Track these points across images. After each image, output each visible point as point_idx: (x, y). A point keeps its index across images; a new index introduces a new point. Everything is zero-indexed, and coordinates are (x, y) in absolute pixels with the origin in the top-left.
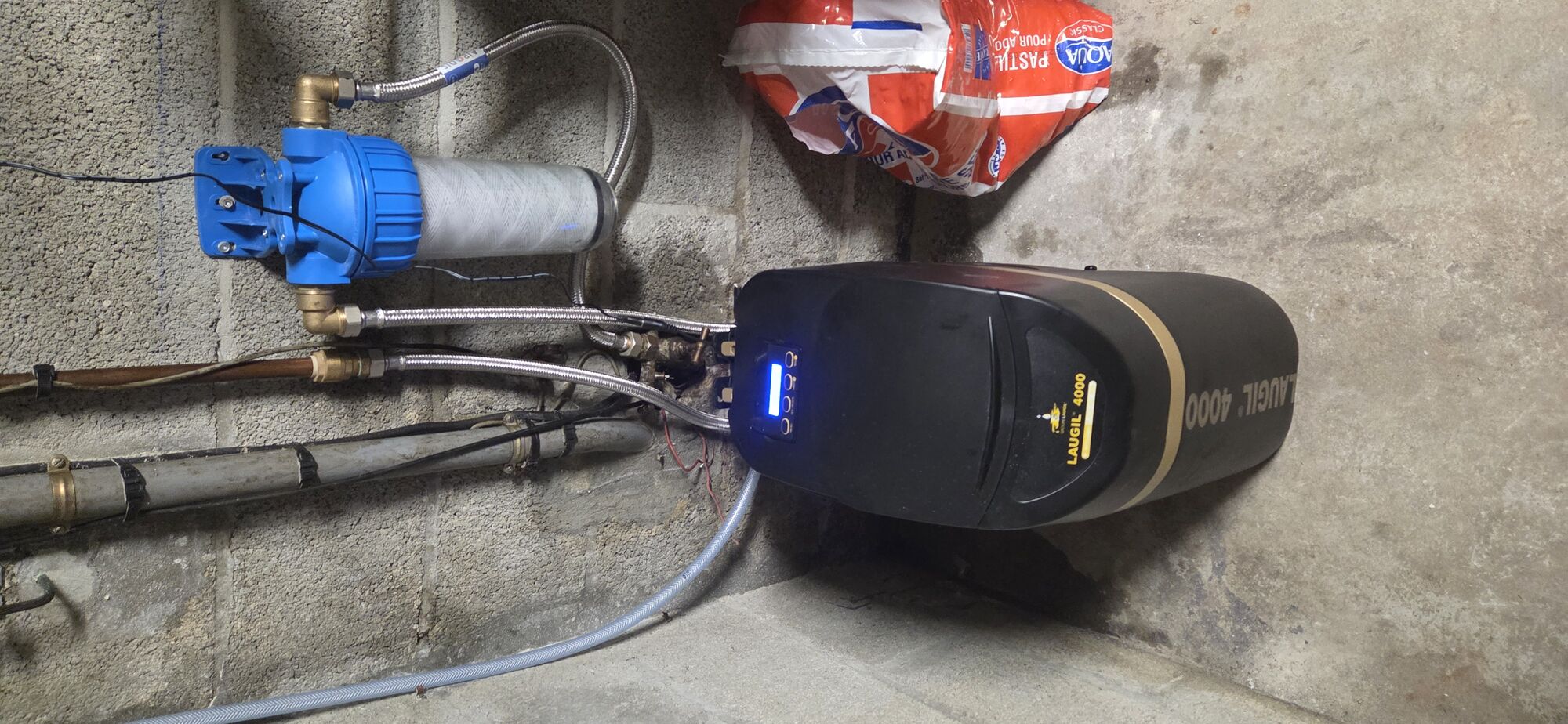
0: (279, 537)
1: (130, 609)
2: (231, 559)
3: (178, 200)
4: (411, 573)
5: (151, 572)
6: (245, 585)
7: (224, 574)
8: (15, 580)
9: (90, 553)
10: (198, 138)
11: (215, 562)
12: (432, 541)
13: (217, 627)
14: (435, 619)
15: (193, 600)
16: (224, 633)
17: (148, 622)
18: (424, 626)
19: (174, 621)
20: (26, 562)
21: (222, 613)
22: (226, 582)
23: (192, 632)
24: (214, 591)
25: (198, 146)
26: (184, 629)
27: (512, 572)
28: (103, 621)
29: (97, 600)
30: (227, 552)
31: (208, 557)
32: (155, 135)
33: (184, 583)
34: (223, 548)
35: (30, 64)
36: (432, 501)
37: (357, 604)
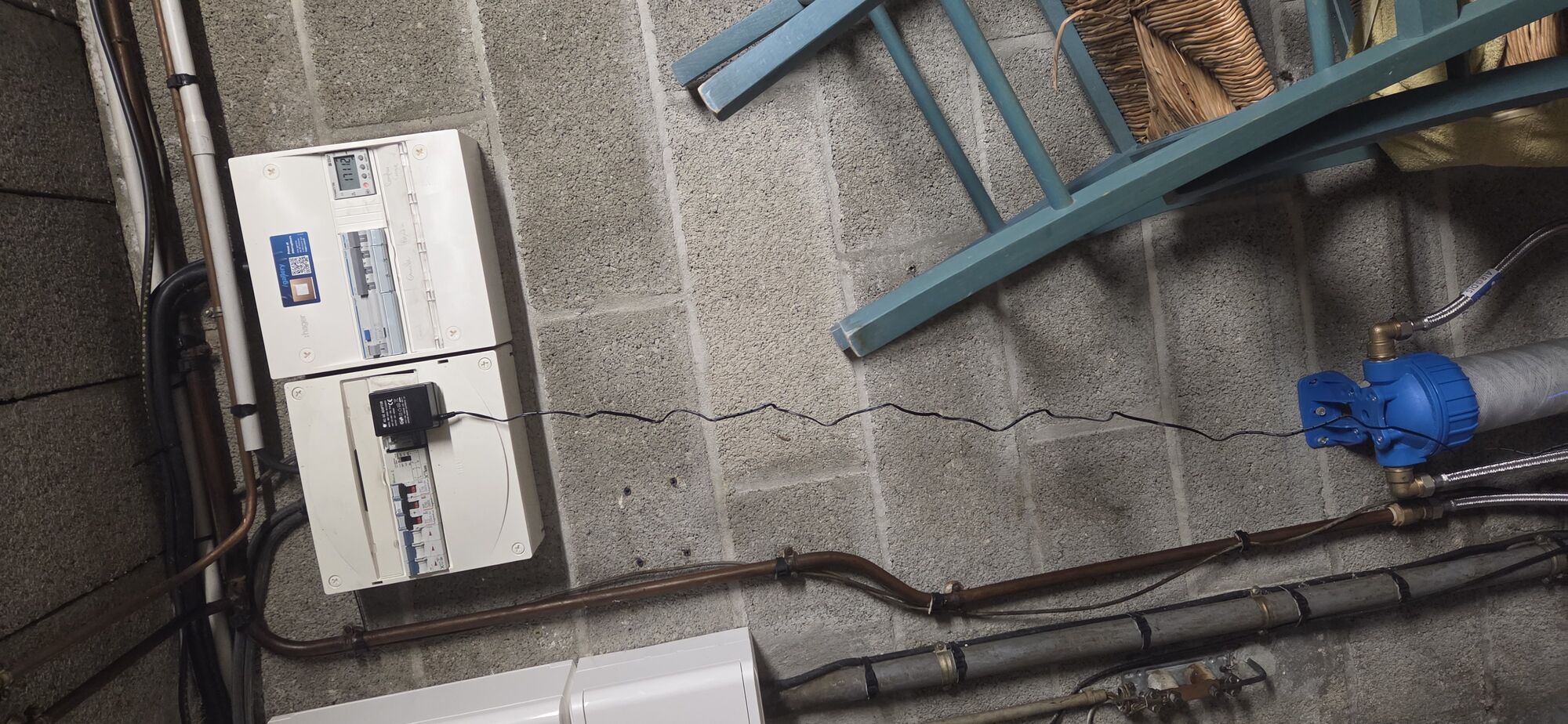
0: (1379, 634)
1: (1298, 681)
2: (1351, 649)
3: (1291, 415)
4: (1474, 660)
5: (1306, 658)
6: (1363, 667)
7: (1348, 659)
8: (1236, 662)
9: (1272, 644)
10: (1298, 373)
11: (1341, 651)
12: (1487, 636)
13: (1350, 694)
14: (1497, 696)
15: (1332, 677)
16: (1353, 700)
17: (1308, 690)
18: (1489, 702)
19: (1323, 690)
20: (1239, 650)
21: (1351, 686)
22: (1351, 665)
23: (1334, 697)
24: (1344, 671)
25: (1298, 378)
26: (1330, 695)
27: (1554, 661)
28: (1284, 687)
29: (1279, 675)
30: (1348, 644)
31: (1337, 647)
32: (1274, 377)
33: (1326, 665)
34: (1345, 642)
35: (1207, 352)
36: (1483, 605)
37: (1438, 682)
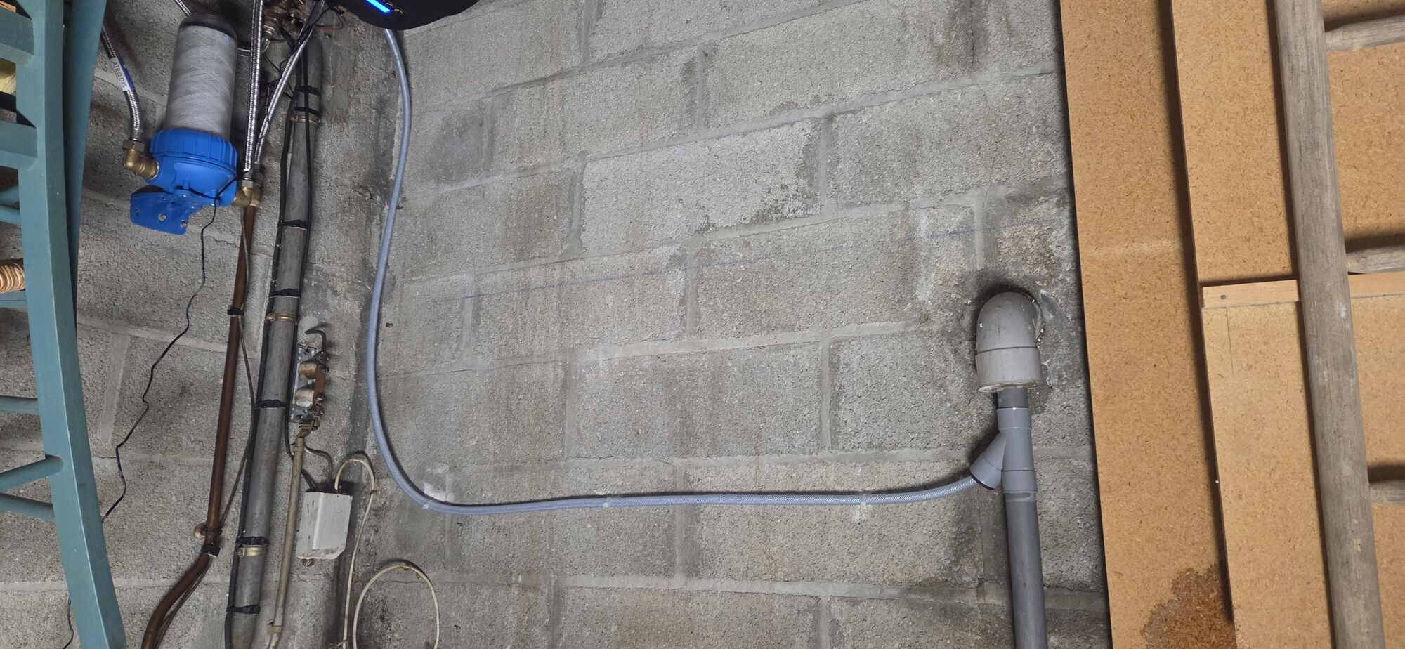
0: (314, 243)
1: (326, 306)
2: (318, 264)
3: (155, 238)
4: (345, 192)
5: (314, 295)
6: (329, 262)
7: (323, 269)
8: (305, 343)
9: (302, 315)
10: (125, 219)
11: (317, 271)
12: (334, 177)
13: (341, 277)
14: (366, 189)
15: (330, 283)
16: (345, 276)
17: (332, 301)
18: (368, 194)
19: (335, 293)
20: (298, 337)
21: (337, 274)
22: (326, 269)
23: (341, 287)
24: (328, 275)
25: (129, 221)
26: (338, 289)
27: (358, 145)
28: (327, 317)
29: (319, 317)
30: (314, 266)
31: (314, 273)
32: (121, 238)
33: (321, 284)
36: (317, 171)
37: (350, 220)
